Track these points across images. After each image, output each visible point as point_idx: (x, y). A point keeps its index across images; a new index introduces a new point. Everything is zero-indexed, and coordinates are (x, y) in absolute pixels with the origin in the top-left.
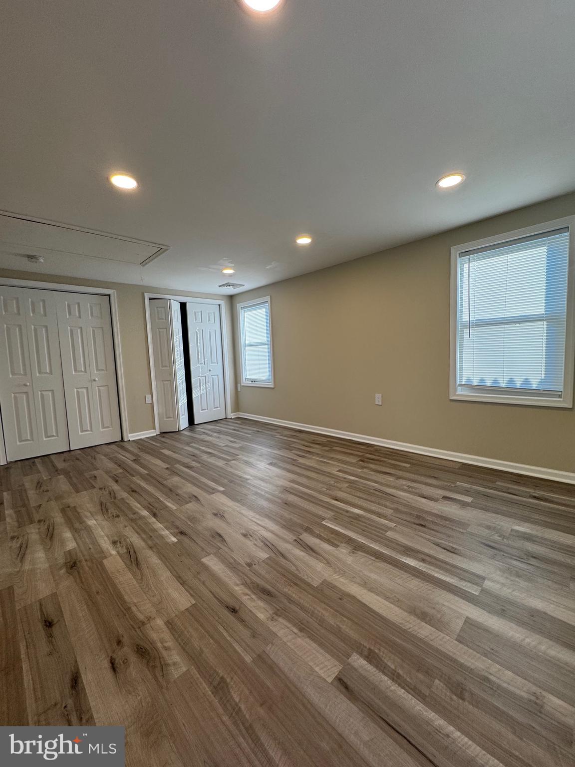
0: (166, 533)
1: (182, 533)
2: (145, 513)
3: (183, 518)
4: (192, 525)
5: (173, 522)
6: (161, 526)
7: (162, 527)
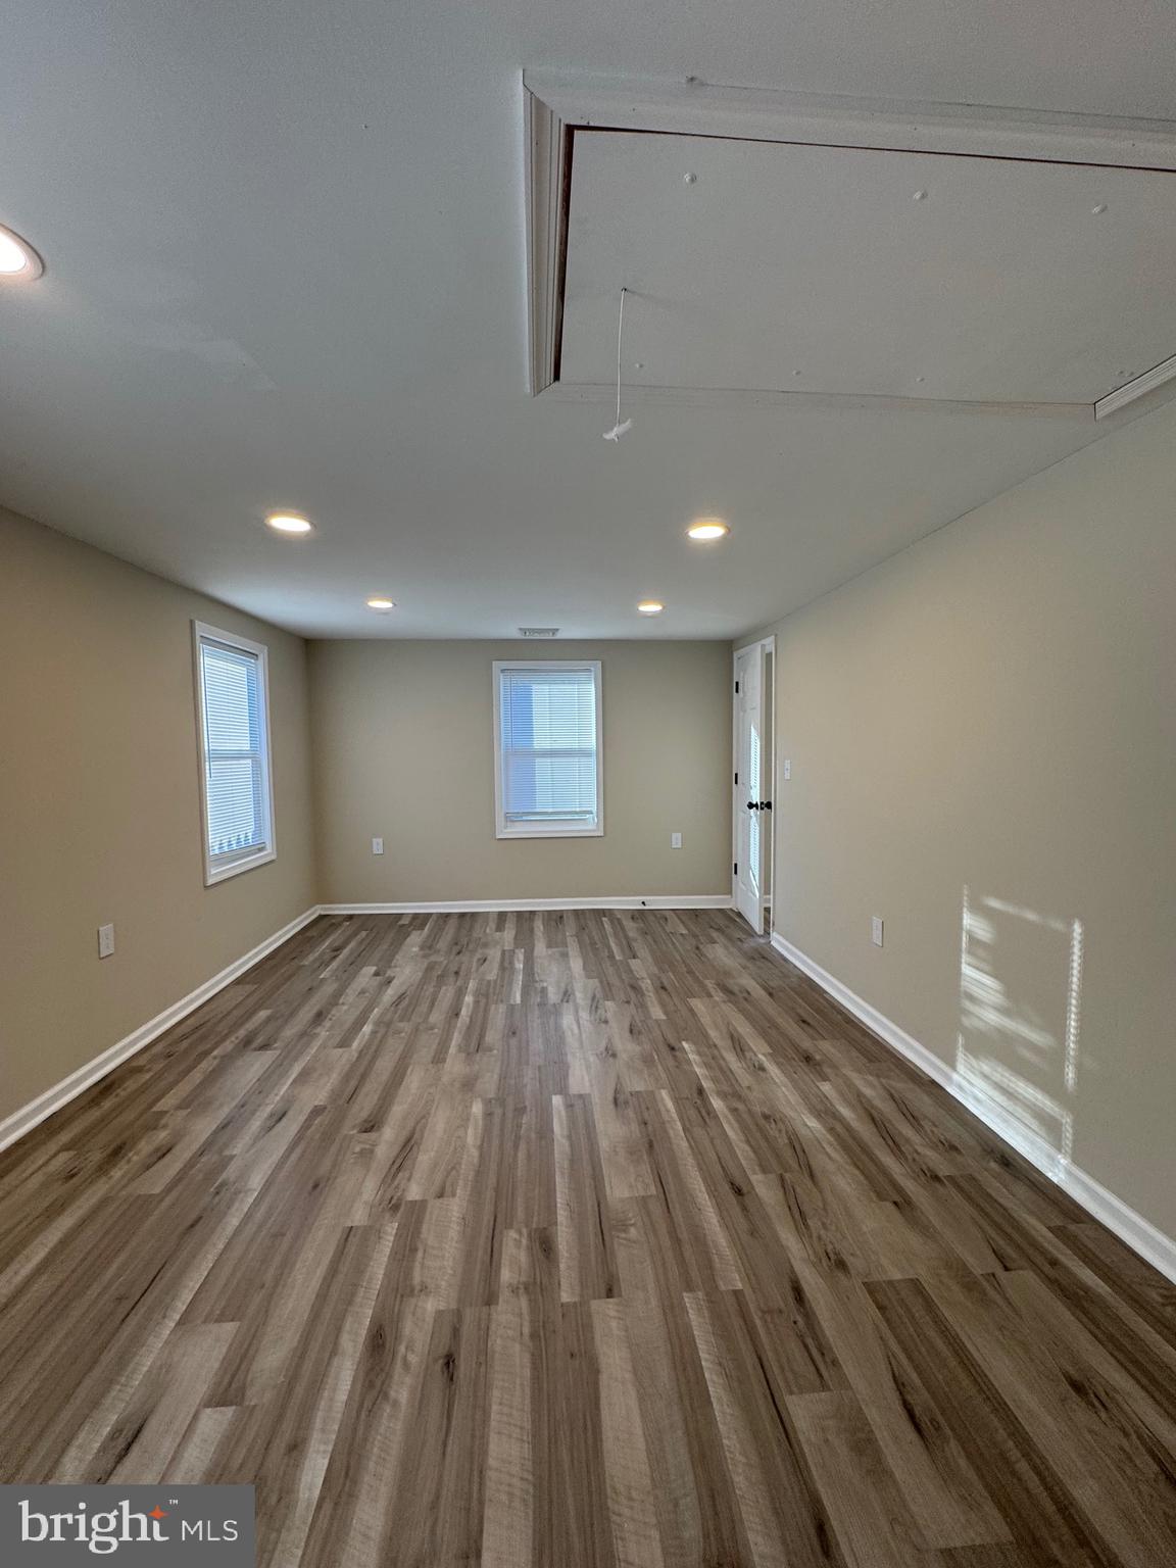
0: (693, 1057)
1: (673, 1049)
2: (717, 1104)
3: (660, 1067)
4: (654, 1054)
5: (677, 1067)
6: (697, 1070)
7: (695, 1066)
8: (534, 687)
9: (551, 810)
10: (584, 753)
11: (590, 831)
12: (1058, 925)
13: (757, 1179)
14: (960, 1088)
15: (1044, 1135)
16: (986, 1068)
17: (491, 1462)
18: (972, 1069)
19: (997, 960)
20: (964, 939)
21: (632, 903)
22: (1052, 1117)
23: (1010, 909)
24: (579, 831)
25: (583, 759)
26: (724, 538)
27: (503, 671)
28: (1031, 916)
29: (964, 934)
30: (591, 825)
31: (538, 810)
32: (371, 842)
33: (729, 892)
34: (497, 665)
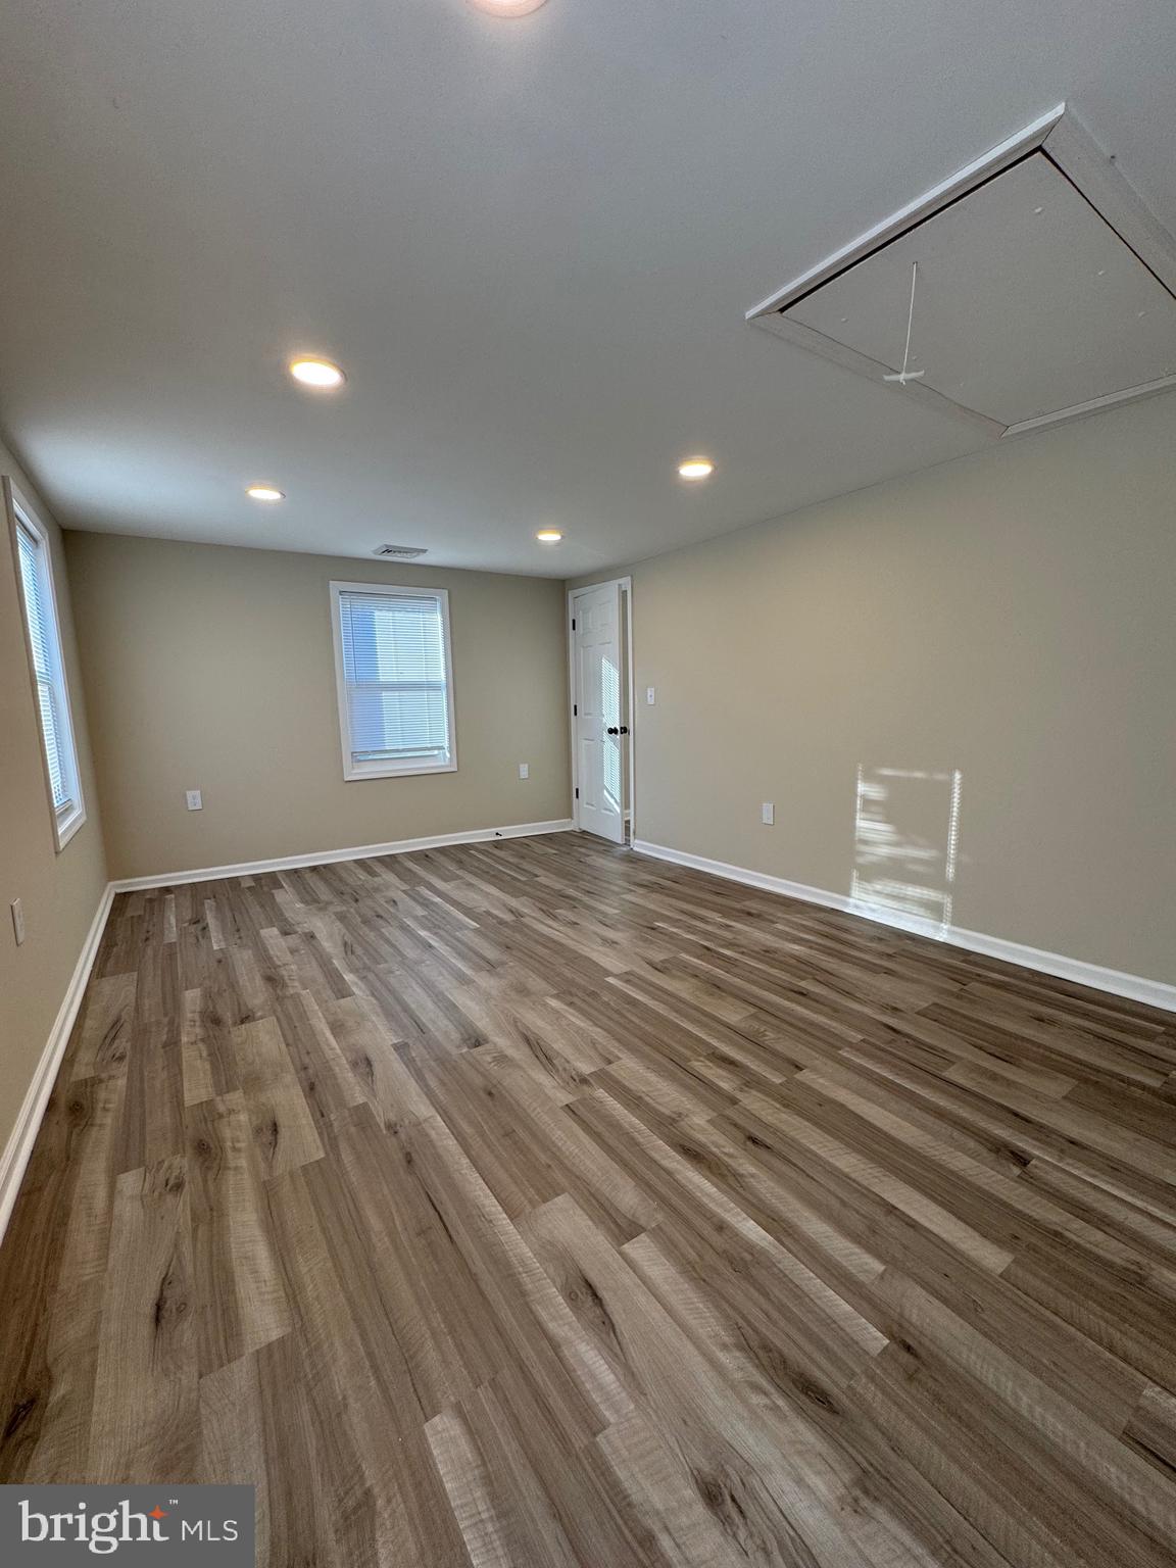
8: (377, 613)
9: (401, 747)
10: (432, 687)
11: (442, 766)
12: (941, 777)
13: (803, 984)
14: (857, 907)
15: (929, 915)
16: (878, 887)
17: (847, 1170)
18: (866, 891)
19: (886, 811)
20: (858, 802)
21: (486, 835)
22: (933, 902)
23: (902, 773)
24: (428, 768)
25: (432, 693)
26: (711, 476)
27: (341, 593)
28: (919, 775)
29: (859, 798)
30: (444, 760)
31: (387, 748)
32: (185, 795)
33: (570, 815)
34: (335, 587)
